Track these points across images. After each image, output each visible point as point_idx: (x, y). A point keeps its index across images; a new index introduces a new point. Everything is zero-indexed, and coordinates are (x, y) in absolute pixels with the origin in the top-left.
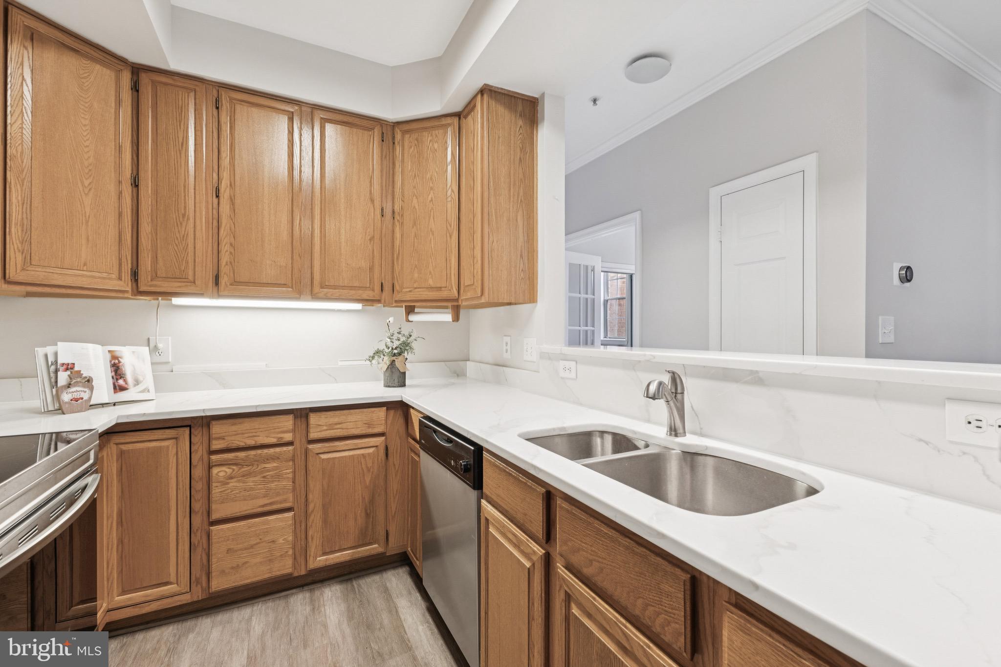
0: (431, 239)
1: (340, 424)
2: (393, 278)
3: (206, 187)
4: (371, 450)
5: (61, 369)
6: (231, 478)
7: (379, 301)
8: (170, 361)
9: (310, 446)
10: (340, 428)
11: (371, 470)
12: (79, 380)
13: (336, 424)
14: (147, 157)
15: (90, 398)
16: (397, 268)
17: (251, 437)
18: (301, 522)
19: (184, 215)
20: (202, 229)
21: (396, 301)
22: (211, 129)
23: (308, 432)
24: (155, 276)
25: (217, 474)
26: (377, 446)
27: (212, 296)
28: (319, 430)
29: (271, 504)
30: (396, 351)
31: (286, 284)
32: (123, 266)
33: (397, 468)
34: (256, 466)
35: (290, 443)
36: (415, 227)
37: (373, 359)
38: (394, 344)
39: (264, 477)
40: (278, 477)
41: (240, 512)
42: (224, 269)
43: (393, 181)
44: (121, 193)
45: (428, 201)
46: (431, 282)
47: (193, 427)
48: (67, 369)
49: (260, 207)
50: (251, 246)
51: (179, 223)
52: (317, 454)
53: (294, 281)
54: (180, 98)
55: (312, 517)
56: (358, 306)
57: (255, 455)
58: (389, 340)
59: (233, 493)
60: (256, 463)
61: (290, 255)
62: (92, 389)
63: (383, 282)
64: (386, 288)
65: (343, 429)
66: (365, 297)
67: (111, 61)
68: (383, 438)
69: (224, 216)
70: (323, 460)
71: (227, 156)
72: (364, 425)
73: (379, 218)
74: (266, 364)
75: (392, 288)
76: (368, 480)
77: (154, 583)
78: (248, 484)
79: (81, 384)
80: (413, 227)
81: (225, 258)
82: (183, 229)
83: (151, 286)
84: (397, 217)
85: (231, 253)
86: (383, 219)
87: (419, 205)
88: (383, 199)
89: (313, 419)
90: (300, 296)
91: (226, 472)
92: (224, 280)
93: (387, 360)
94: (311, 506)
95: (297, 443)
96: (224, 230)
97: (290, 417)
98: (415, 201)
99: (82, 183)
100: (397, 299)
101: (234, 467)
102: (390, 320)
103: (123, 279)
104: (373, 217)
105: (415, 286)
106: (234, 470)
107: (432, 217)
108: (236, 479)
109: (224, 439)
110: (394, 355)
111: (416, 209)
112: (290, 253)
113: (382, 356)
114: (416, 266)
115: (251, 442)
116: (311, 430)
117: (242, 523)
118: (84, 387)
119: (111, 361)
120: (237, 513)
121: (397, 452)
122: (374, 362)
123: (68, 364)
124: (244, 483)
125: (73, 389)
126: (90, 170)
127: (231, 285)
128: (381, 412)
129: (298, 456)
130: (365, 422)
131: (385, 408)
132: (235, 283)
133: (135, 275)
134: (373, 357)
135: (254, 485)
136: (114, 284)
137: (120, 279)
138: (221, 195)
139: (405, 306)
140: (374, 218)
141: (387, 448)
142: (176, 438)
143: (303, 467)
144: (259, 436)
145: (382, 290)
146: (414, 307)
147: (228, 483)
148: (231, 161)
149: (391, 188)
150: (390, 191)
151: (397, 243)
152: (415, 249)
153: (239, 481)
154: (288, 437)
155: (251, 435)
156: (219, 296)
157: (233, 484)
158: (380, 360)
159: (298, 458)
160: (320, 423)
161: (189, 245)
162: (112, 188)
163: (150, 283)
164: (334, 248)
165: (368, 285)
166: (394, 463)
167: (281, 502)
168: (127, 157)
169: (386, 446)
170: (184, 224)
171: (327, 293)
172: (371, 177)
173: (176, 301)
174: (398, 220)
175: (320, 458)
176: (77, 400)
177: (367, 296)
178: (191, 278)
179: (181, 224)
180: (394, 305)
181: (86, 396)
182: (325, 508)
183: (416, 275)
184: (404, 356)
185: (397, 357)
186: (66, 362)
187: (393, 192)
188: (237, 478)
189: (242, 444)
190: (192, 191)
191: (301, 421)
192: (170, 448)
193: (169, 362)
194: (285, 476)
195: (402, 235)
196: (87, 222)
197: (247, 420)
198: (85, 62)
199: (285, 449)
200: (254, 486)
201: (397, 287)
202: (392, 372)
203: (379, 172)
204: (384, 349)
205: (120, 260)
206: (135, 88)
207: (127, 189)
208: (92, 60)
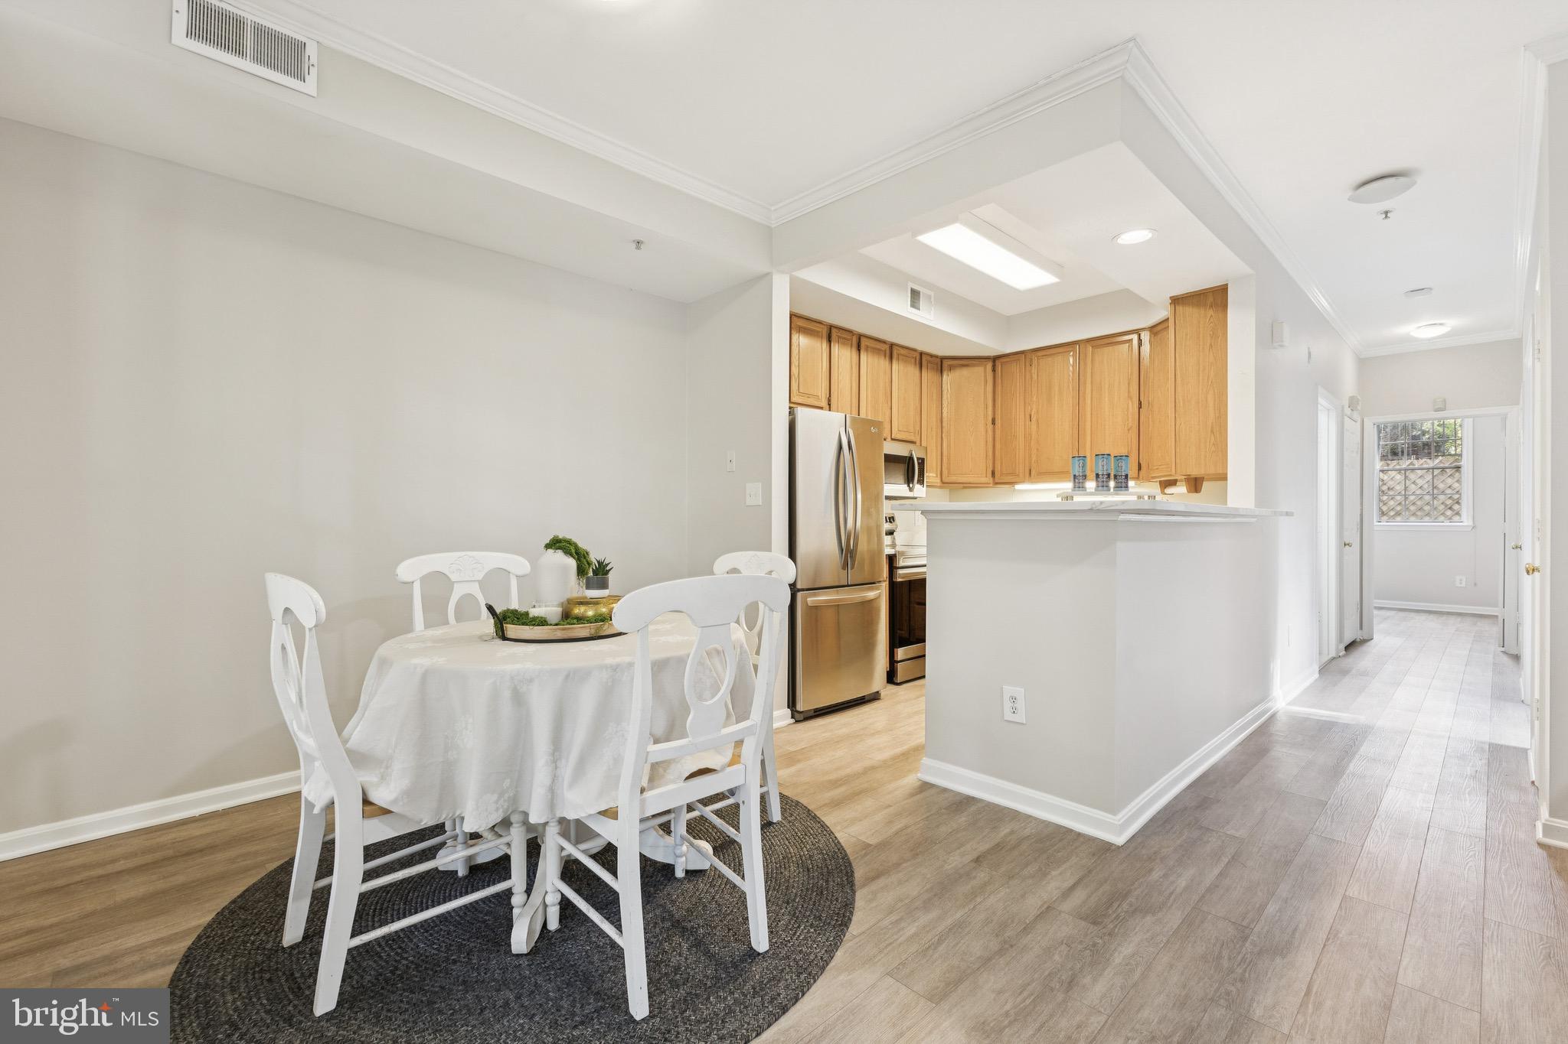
2: (1148, 458)
3: (1025, 416)
7: (1137, 478)
19: (1014, 435)
20: (1022, 443)
24: (1002, 474)
27: (1029, 483)
32: (988, 469)
42: (1033, 465)
44: (987, 430)
49: (1053, 421)
51: (1012, 441)
54: (1013, 367)
63: (1141, 462)
64: (1144, 467)
69: (1033, 431)
71: (1035, 393)
73: (1136, 411)
75: (1148, 467)
81: (1034, 458)
82: (1014, 444)
83: (1000, 479)
85: (1037, 455)
86: (1141, 410)
88: (1141, 394)
92: (1033, 473)
96: (1033, 441)
99: (970, 430)
100: (1153, 475)
103: (988, 476)
104: (1130, 411)
126: (974, 420)
127: (1037, 475)
132: (1039, 473)
133: (993, 473)
136: (984, 480)
137: (986, 476)
138: (1032, 419)
139: (1161, 482)
140: (1132, 412)
145: (1140, 470)
148: (1037, 396)
156: (1032, 482)
161: (1017, 454)
162: (982, 428)
168: (990, 410)
170: (1014, 441)
172: (1130, 378)
173: (1018, 487)
174: (1151, 410)
178: (1017, 473)
180: (1149, 480)
190: (1018, 420)
196: (972, 450)
201: (1153, 464)
205: (987, 466)
206: (994, 370)
207: (990, 426)
208: (974, 365)
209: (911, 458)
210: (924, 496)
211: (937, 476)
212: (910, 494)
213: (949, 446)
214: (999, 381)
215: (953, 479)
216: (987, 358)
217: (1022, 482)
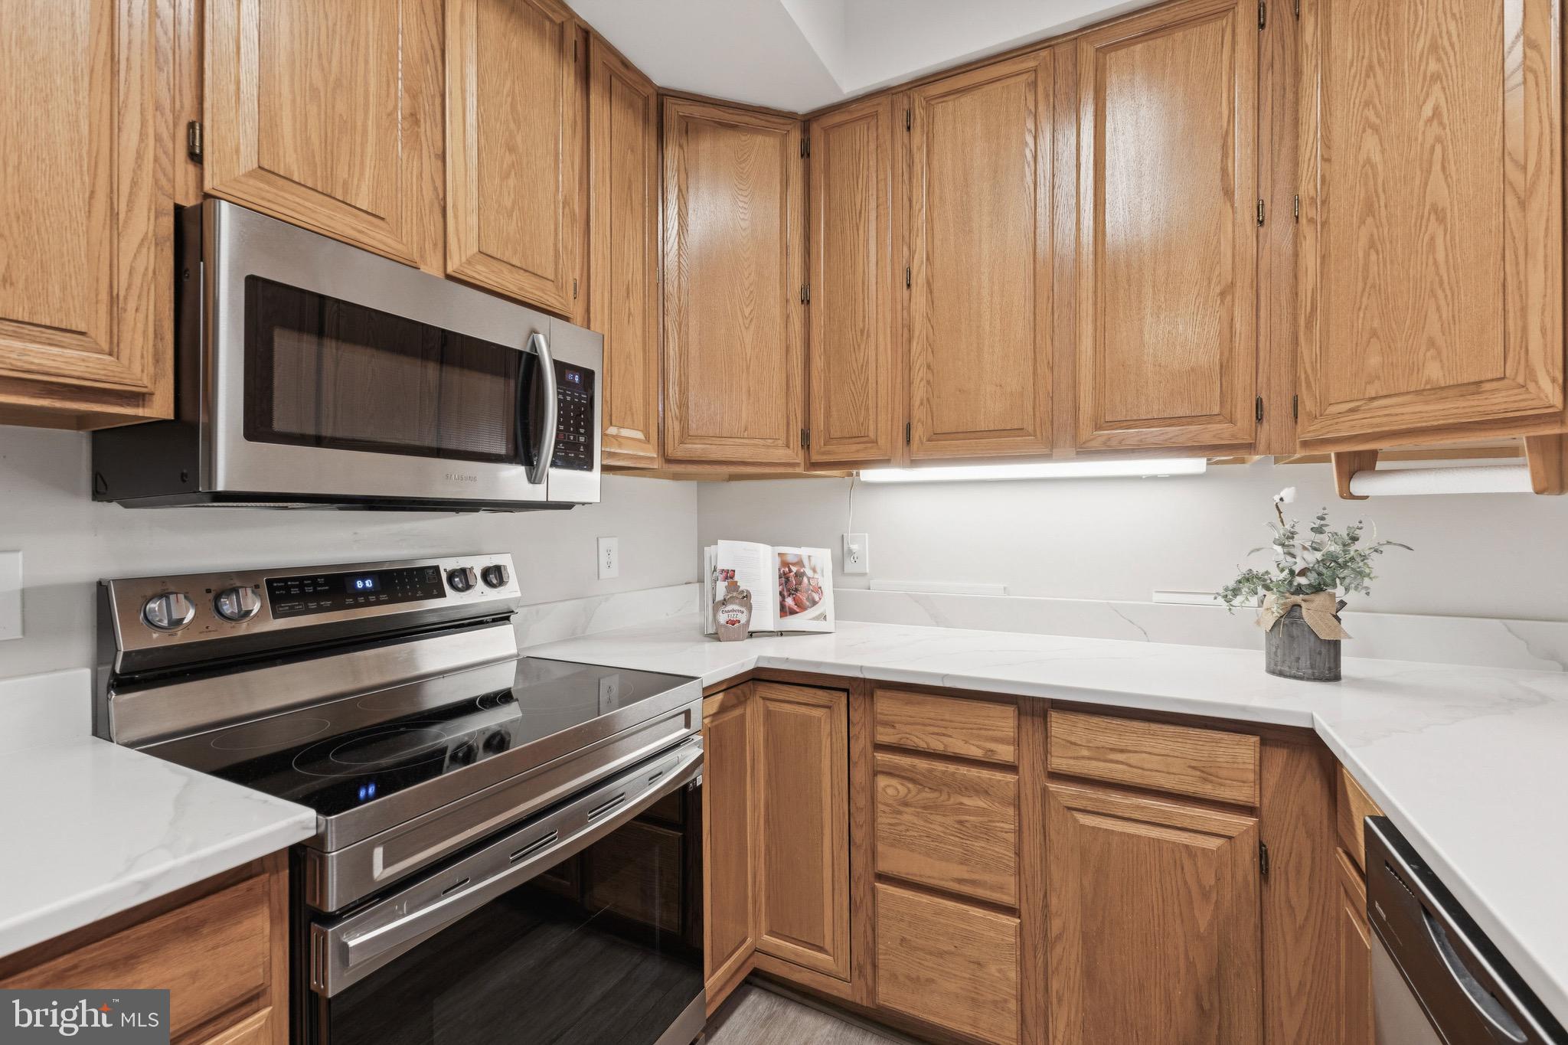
0: (1432, 239)
1: (1122, 751)
2: (1295, 383)
3: (893, 275)
4: (1213, 843)
5: (721, 577)
6: (906, 804)
7: (1251, 447)
8: (868, 571)
9: (1053, 787)
10: (1122, 763)
11: (1214, 896)
12: (735, 594)
13: (1112, 750)
14: (818, 253)
15: (748, 621)
16: (1307, 353)
17: (937, 734)
18: (1035, 948)
19: (862, 332)
20: (886, 350)
21: (1305, 444)
22: (901, 171)
23: (1046, 752)
24: (829, 440)
25: (884, 789)
26: (1230, 838)
27: (903, 466)
28: (1070, 754)
29: (973, 882)
30: (1303, 581)
31: (1022, 429)
32: (791, 426)
33: (1300, 919)
34: (947, 797)
35: (1011, 768)
36: (1370, 220)
37: (1235, 595)
38: (1298, 560)
39: (961, 822)
40: (987, 832)
41: (921, 876)
42: (919, 413)
43: (1296, 122)
44: (788, 317)
45: (1421, 123)
46: (1434, 372)
47: (853, 694)
48: (726, 578)
49: (974, 284)
50: (960, 363)
51: (856, 347)
52: (1070, 809)
53: (1038, 420)
54: (858, 139)
55: (1058, 950)
56: (1196, 465)
57: (944, 772)
58: (1279, 549)
59: (908, 833)
60: (946, 789)
61: (1031, 368)
62: (750, 609)
63: (1264, 396)
64: (1273, 413)
65: (1130, 766)
66: (1207, 439)
67: (774, 123)
68: (1250, 821)
69: (917, 317)
70: (1082, 826)
71: (922, 207)
72: (1191, 772)
73: (1249, 233)
74: (1005, 588)
75: (1291, 411)
76: (1203, 918)
77: (805, 939)
78: (932, 826)
79: (737, 601)
80: (1363, 222)
81: (919, 392)
82: (862, 354)
83: (824, 453)
84: (1306, 211)
85: (928, 382)
86: (1262, 230)
87: (1383, 151)
88: (1262, 178)
89: (1058, 725)
90: (1051, 450)
91: (897, 789)
92: (917, 433)
93: (1273, 605)
94: (1056, 925)
95: (1025, 768)
96: (918, 343)
97: (1010, 711)
98: (1370, 143)
99: (742, 312)
100: (1308, 437)
101: (911, 786)
102: (1283, 494)
103: (791, 447)
104: (1230, 235)
105: (1371, 392)
106: (909, 791)
107: (1437, 167)
108: (913, 809)
109: (894, 727)
110: (1299, 590)
111: (1373, 167)
112: (1030, 363)
113: (1261, 591)
114: (1374, 333)
115: (937, 745)
116: (1055, 750)
117: (925, 899)
118: (742, 606)
119: (779, 570)
120: (916, 875)
121: (1298, 872)
122: (1237, 601)
123: (727, 571)
124: (926, 821)
125: (730, 607)
126: (751, 292)
127: (929, 440)
128: (1246, 749)
129: (1027, 799)
130: (1194, 764)
131: (1255, 739)
132: (936, 436)
133: (806, 437)
134: (1236, 592)
135: (944, 833)
136: (780, 454)
137: (788, 446)
138: (913, 282)
139: (1339, 455)
140: (1234, 238)
141: (1263, 854)
142: (829, 707)
143: (1039, 827)
144: (950, 736)
145: (1259, 418)
146: (1373, 455)
147: (900, 813)
148: (929, 213)
149: (1288, 142)
150: (1286, 151)
151: (1309, 281)
152: (1370, 282)
153: (917, 815)
154: (1005, 753)
155: (936, 730)
156: (914, 463)
157: (908, 817)
158: (1254, 601)
159: (1027, 805)
160: (1073, 739)
161: (870, 381)
162: (776, 311)
163: (823, 450)
164: (1125, 334)
165: (1216, 410)
166: (1288, 901)
167: (992, 888)
168: (796, 261)
169: (1261, 844)
170: (863, 346)
171: (1109, 439)
172: (1227, 132)
173: (868, 475)
174: (1311, 221)
175: (1076, 821)
176: (733, 623)
177: (1214, 436)
178: (872, 435)
179: (859, 346)
180: (1297, 456)
181: (743, 618)
182: (1090, 941)
183: (1374, 361)
184: (1333, 596)
185: (1306, 597)
186: (726, 568)
187: (1296, 148)
188: (915, 807)
189: (922, 745)
190: (873, 288)
191: (1033, 725)
192: (823, 721)
193: (866, 574)
194: (999, 834)
195: (1323, 257)
196: (748, 368)
197: (930, 698)
198: (743, 138)
199: (998, 776)
200: (942, 835)
201: (1308, 404)
202: (1291, 637)
203: (1250, 113)
204: (1267, 573)
205: (788, 417)
206: (806, 153)
207: (796, 310)
208: (754, 130)
209: (530, 362)
210: (595, 498)
211: (648, 440)
212: (537, 493)
213: (683, 354)
214: (818, 178)
215: (696, 449)
216: (789, 116)
217: (884, 462)
